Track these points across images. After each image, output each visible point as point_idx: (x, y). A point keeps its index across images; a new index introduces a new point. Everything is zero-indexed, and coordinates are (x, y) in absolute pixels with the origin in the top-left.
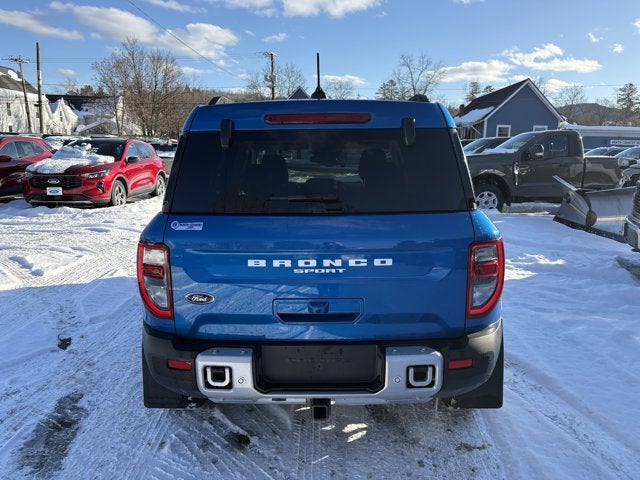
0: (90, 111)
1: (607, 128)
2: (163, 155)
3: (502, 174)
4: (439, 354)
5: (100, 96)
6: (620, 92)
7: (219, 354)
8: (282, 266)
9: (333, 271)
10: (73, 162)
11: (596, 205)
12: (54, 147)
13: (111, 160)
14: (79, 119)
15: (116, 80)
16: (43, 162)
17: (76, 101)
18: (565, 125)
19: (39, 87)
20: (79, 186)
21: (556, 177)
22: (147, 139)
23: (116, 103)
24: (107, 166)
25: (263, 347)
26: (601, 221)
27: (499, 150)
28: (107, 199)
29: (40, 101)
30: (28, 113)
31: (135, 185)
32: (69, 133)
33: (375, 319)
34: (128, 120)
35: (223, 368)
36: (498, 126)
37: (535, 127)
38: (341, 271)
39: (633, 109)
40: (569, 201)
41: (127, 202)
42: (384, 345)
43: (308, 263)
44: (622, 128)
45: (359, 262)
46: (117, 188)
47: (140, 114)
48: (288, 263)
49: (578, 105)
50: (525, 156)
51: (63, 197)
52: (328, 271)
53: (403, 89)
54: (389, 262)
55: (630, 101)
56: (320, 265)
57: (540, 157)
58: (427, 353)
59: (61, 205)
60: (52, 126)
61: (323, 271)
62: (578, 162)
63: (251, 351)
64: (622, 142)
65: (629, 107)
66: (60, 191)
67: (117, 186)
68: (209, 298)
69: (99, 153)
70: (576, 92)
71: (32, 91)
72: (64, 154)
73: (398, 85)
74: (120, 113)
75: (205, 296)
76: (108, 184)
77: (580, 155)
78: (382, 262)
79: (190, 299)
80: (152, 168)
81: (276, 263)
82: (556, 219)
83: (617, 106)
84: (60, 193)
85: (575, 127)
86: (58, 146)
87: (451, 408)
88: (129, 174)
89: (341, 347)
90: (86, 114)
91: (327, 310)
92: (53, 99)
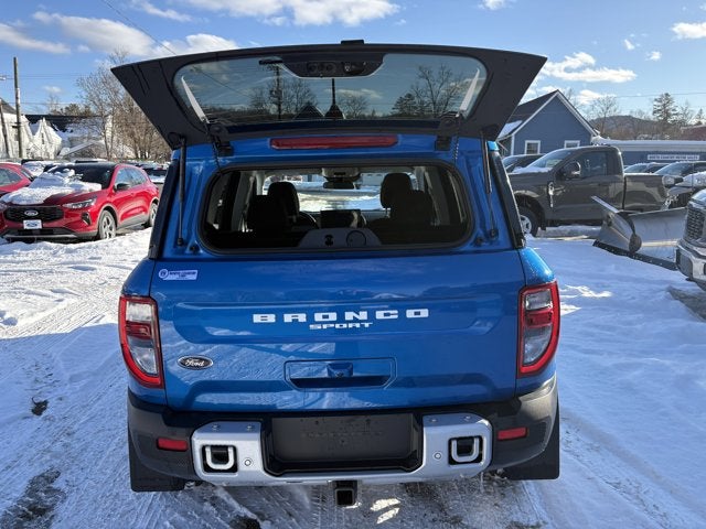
0: (75, 132)
1: (643, 142)
2: (157, 181)
3: (535, 196)
4: (486, 423)
5: (86, 115)
6: (656, 103)
7: (220, 430)
8: (295, 321)
9: (358, 325)
10: (54, 191)
11: (640, 228)
12: (34, 174)
13: (97, 187)
14: (63, 141)
15: (103, 97)
16: (20, 191)
17: (59, 122)
18: (598, 140)
19: (17, 106)
20: (61, 218)
21: (595, 198)
22: (140, 162)
23: (104, 123)
24: (92, 195)
25: (273, 419)
26: (647, 246)
27: (531, 168)
28: (94, 232)
29: (18, 123)
30: (5, 136)
31: (125, 216)
32: (52, 157)
33: (408, 382)
34: (118, 141)
35: (226, 447)
36: (527, 142)
37: (566, 142)
38: (367, 325)
39: (669, 121)
40: (610, 224)
41: (117, 235)
42: (421, 413)
43: (327, 317)
44: (659, 142)
45: (389, 315)
46: (105, 219)
47: (132, 135)
48: (302, 318)
49: (611, 118)
50: (560, 174)
51: (42, 231)
52: (351, 326)
53: (422, 103)
54: (424, 313)
55: (666, 112)
56: (341, 319)
57: (577, 176)
58: (473, 421)
59: (39, 240)
60: (33, 149)
61: (345, 326)
62: (618, 181)
63: (258, 425)
64: (661, 157)
65: (665, 119)
66: (38, 224)
67: (104, 216)
68: (207, 362)
69: (83, 180)
70: (609, 104)
71: (10, 111)
72: (43, 182)
73: (416, 100)
74: (109, 134)
75: (201, 360)
76: (95, 215)
77: (620, 173)
78: (416, 313)
79: (183, 364)
80: (145, 195)
81: (288, 318)
82: (595, 244)
83: (652, 117)
84: (39, 226)
85: (608, 141)
86: (37, 173)
87: (497, 477)
88: (119, 203)
89: (369, 417)
90: (70, 135)
91: (351, 372)
92: (33, 119)
